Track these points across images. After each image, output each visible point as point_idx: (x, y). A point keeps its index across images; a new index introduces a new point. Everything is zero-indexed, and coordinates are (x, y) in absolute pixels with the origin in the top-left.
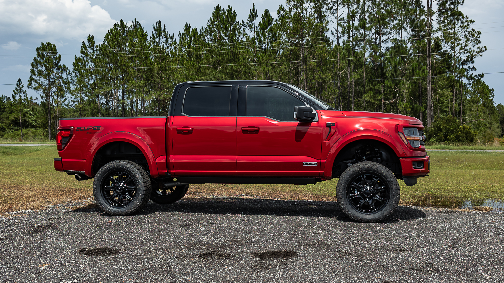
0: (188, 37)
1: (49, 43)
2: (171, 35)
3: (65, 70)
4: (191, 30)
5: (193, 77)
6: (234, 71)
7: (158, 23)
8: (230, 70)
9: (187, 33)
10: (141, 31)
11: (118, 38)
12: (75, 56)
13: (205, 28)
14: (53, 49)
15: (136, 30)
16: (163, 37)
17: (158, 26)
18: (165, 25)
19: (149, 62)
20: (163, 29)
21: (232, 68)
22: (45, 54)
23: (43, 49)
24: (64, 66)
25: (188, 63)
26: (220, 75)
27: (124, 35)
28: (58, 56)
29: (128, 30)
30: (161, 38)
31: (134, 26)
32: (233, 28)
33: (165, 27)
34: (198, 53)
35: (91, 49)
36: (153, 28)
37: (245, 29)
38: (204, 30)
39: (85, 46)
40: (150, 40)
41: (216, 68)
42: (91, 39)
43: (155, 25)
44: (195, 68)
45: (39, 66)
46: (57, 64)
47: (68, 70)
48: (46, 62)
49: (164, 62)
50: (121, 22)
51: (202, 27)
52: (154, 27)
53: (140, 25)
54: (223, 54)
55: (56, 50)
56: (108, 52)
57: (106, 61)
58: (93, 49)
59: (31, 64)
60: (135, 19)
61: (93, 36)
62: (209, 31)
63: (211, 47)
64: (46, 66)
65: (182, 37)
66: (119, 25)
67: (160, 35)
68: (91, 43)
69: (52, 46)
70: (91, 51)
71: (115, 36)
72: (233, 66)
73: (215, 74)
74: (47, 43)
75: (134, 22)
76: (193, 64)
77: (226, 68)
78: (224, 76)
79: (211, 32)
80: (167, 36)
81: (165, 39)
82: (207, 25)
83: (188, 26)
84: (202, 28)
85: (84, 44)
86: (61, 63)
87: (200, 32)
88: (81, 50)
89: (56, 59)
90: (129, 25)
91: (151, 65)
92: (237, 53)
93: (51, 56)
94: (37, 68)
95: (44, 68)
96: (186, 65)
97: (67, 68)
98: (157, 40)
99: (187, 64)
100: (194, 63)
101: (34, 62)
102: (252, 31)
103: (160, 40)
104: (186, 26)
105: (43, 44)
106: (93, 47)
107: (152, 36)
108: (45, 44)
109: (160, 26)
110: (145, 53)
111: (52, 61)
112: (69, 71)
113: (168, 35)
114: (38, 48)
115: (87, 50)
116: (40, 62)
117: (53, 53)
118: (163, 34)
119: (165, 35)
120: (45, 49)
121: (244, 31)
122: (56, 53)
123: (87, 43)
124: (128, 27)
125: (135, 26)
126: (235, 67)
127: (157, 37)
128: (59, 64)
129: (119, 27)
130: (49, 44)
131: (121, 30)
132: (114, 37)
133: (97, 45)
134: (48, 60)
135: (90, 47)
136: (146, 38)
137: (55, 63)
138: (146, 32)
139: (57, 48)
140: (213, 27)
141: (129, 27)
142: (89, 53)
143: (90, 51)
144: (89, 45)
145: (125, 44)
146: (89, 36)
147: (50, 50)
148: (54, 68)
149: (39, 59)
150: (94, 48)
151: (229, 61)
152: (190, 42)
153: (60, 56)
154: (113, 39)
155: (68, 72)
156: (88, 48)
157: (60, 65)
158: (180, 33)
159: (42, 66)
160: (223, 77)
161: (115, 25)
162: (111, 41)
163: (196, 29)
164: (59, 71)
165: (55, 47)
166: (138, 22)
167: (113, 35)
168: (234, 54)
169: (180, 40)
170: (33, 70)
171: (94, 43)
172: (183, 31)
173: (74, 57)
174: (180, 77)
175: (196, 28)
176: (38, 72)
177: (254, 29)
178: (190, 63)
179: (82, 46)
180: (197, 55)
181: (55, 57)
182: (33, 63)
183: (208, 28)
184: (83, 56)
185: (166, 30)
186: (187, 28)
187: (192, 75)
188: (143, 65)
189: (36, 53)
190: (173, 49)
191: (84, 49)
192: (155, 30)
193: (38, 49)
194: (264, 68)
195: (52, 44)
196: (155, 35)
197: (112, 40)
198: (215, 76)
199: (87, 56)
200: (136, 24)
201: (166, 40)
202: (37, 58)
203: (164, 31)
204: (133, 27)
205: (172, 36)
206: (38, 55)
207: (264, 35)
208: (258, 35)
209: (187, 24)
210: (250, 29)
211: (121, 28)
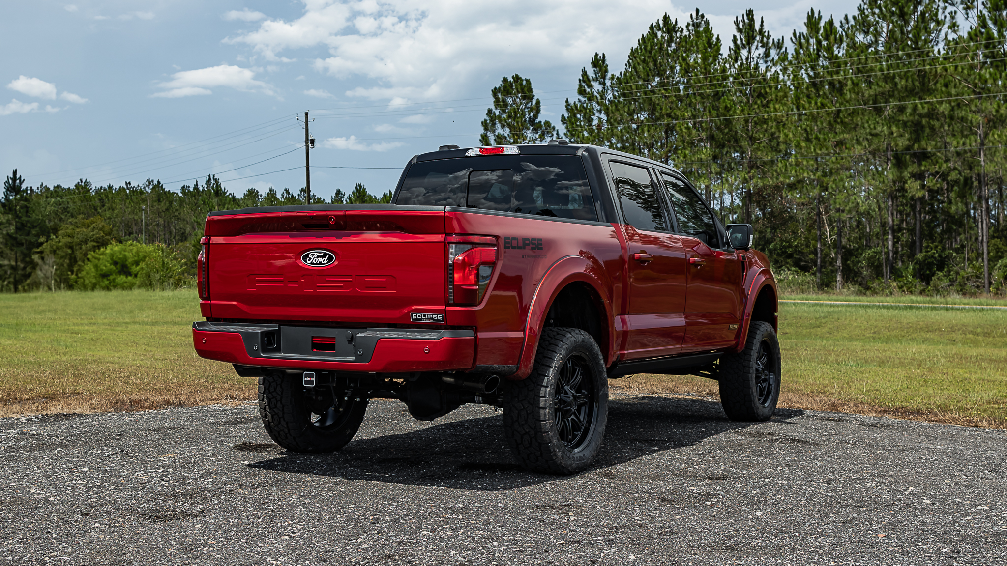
0: (813, 41)
1: (517, 75)
2: (776, 41)
3: (548, 133)
4: (822, 24)
5: (821, 136)
6: (921, 116)
7: (748, 15)
8: (911, 115)
9: (811, 32)
10: (706, 37)
11: (655, 55)
12: (567, 101)
14: (526, 89)
15: (698, 35)
16: (757, 45)
17: (746, 21)
18: (762, 18)
19: (722, 106)
20: (757, 27)
21: (915, 108)
22: (510, 100)
23: (504, 90)
24: (547, 123)
25: (810, 103)
26: (885, 128)
27: (671, 47)
28: (534, 102)
29: (681, 36)
30: (753, 47)
31: (693, 25)
32: (923, 14)
33: (762, 22)
34: (835, 77)
35: (600, 83)
36: (735, 27)
37: (955, 12)
38: (852, 22)
39: (588, 77)
40: (729, 56)
41: (879, 111)
42: (599, 63)
43: (740, 18)
44: (828, 114)
45: (498, 125)
46: (534, 120)
47: (555, 133)
48: (510, 117)
49: (759, 102)
50: (666, 18)
51: (846, 16)
52: (737, 23)
53: (707, 23)
54: (894, 77)
55: (530, 90)
56: (634, 87)
57: (629, 109)
58: (604, 84)
59: (482, 123)
60: (697, 11)
61: (604, 54)
62: (863, 24)
63: (863, 61)
64: (509, 126)
65: (801, 41)
66: (661, 26)
67: (750, 40)
68: (601, 70)
69: (524, 82)
70: (600, 88)
71: (650, 52)
72: (920, 106)
73: (872, 126)
74: (513, 77)
75: (694, 16)
76: (822, 104)
77: (902, 109)
78: (894, 129)
79: (868, 25)
80: (767, 43)
81: (762, 51)
82: (859, 9)
83: (816, 15)
84: (846, 18)
85: (584, 73)
86: (541, 118)
87: (841, 27)
88: (577, 87)
89: (531, 109)
90: (682, 24)
91: (728, 111)
92: (930, 72)
93: (521, 104)
94: (494, 132)
95: (508, 130)
97: (554, 128)
98: (744, 53)
99: (807, 105)
100: (825, 101)
101: (488, 118)
102: (970, 15)
103: (750, 52)
104: (810, 16)
105: (505, 80)
106: (604, 79)
107: (732, 46)
108: (510, 79)
109: (752, 20)
110: (713, 85)
111: (523, 115)
112: (557, 134)
113: (771, 41)
114: (495, 88)
115: (590, 86)
116: (499, 117)
117: (524, 98)
118: (758, 38)
119: (762, 41)
120: (508, 91)
121: (953, 18)
122: (531, 98)
123: (591, 72)
124: (679, 28)
125: (696, 26)
126: (923, 108)
127: (744, 47)
128: (537, 121)
129: (660, 29)
130: (517, 78)
131: (664, 38)
132: (648, 54)
133: (613, 75)
134: (515, 112)
135: (596, 79)
136: (719, 49)
137: (530, 118)
138: (718, 39)
139: (533, 86)
140: (873, 14)
141: (683, 29)
142: (595, 94)
143: (597, 87)
144: (594, 76)
145: (672, 68)
146: (597, 55)
147: (518, 92)
148: (528, 129)
149: (497, 112)
150: (606, 81)
151: (911, 92)
152: (818, 54)
153: (538, 102)
154: (644, 59)
155: (555, 135)
156: (593, 83)
157: (540, 122)
158: (794, 34)
159: (503, 126)
160: (892, 133)
161: (652, 27)
162: (641, 63)
163: (831, 23)
164: (537, 136)
165: (530, 83)
166: (703, 16)
167: (645, 48)
168: (922, 74)
169: (795, 50)
170: (486, 135)
171: (606, 71)
172: (802, 29)
173: (565, 104)
174: (791, 135)
175: (832, 20)
176: (495, 140)
177: (975, 10)
178: (816, 103)
179: (580, 80)
180: (831, 84)
181: (529, 105)
182: (486, 121)
183: (860, 16)
184: (583, 99)
185: (766, 29)
186: (812, 21)
187: (820, 131)
188: (710, 112)
189: (492, 99)
190: (779, 72)
191: (584, 84)
192: (739, 30)
193: (495, 92)
194: (999, 106)
195: (523, 78)
196: (739, 42)
197: (644, 61)
198: (874, 132)
199: (591, 98)
200: (699, 21)
201: (765, 53)
202: (494, 110)
203: (761, 32)
204: (691, 28)
205: (779, 43)
206: (497, 102)
207: (998, 23)
208: (984, 25)
209: (812, 10)
210: (964, 12)
211: (664, 32)
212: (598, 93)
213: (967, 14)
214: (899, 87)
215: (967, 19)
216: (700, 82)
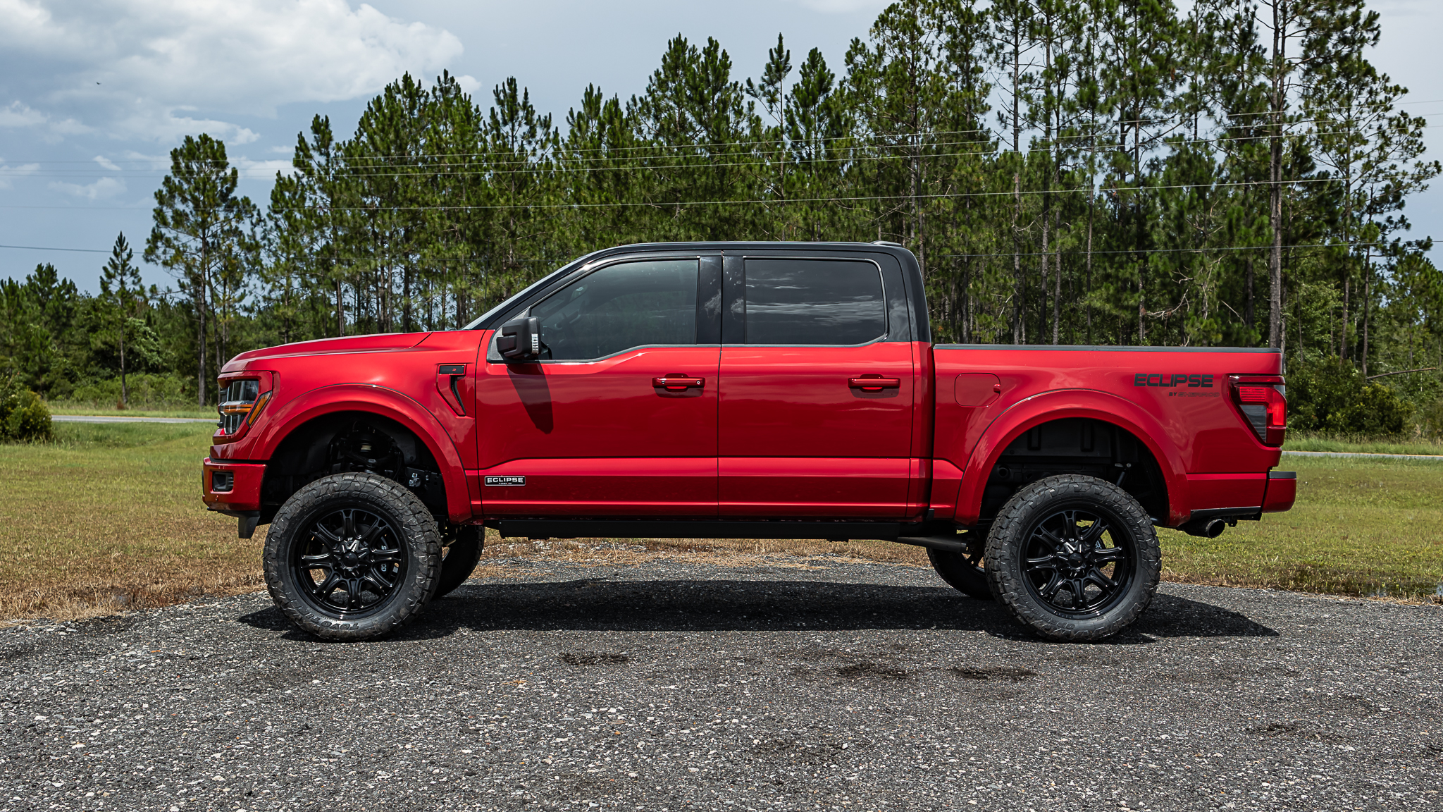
0: (594, 124)
1: (205, 136)
2: (542, 118)
3: (246, 212)
4: (602, 105)
6: (721, 219)
7: (509, 84)
8: (710, 218)
9: (590, 113)
10: (462, 106)
11: (396, 124)
12: (279, 174)
13: (641, 99)
14: (218, 154)
15: (448, 103)
16: (520, 122)
17: (508, 91)
18: (526, 89)
19: (483, 193)
20: (520, 99)
21: (716, 211)
22: (195, 167)
23: (189, 153)
24: (246, 200)
25: (593, 196)
26: (682, 231)
27: (413, 114)
28: (229, 171)
29: (426, 102)
30: (516, 124)
31: (441, 90)
32: (722, 101)
33: (526, 94)
34: (621, 168)
35: (321, 154)
36: (494, 97)
37: (754, 103)
38: (639, 105)
39: (306, 145)
40: (485, 131)
41: (668, 211)
42: (321, 128)
43: (500, 88)
44: (613, 210)
45: (178, 200)
46: (227, 195)
47: (255, 213)
48: (197, 189)
49: (524, 191)
50: (407, 78)
51: (634, 96)
52: (497, 93)
53: (458, 88)
54: (693, 173)
55: (224, 156)
56: (369, 162)
57: (363, 189)
58: (328, 155)
59: (156, 194)
60: (446, 73)
61: (326, 117)
62: (650, 107)
63: (657, 151)
64: (195, 201)
65: (578, 122)
66: (401, 87)
67: (513, 116)
68: (323, 137)
69: (216, 145)
70: (323, 160)
71: (391, 119)
72: (721, 208)
74: (200, 137)
75: (442, 79)
76: (607, 199)
77: (699, 211)
78: (692, 233)
79: (659, 109)
80: (532, 120)
81: (525, 128)
82: (648, 90)
83: (595, 92)
84: (634, 99)
85: (301, 139)
86: (238, 193)
87: (628, 109)
88: (294, 156)
89: (225, 180)
90: (427, 87)
91: (491, 200)
92: (732, 169)
93: (212, 172)
94: (171, 206)
95: (191, 204)
96: (586, 202)
97: (254, 206)
98: (506, 130)
99: (589, 199)
100: (609, 196)
101: (164, 189)
102: (774, 109)
103: (513, 129)
104: (589, 94)
105: (189, 140)
106: (327, 148)
107: (490, 121)
108: (196, 139)
109: (514, 90)
110: (474, 166)
111: (215, 187)
112: (259, 214)
113: (536, 117)
114: (175, 150)
115: (311, 157)
116: (180, 189)
117: (217, 164)
118: (521, 114)
119: (526, 118)
120: (194, 154)
121: (751, 109)
122: (223, 166)
124: (423, 92)
125: (445, 91)
126: (725, 211)
127: (505, 123)
128: (232, 195)
129: (399, 92)
130: (205, 139)
131: (404, 103)
132: (387, 122)
133: (337, 144)
134: (204, 183)
135: (318, 149)
136: (476, 124)
137: (221, 191)
138: (477, 110)
139: (227, 152)
140: (664, 96)
141: (428, 94)
142: (315, 166)
143: (318, 159)
144: (315, 144)
145: (416, 141)
146: (317, 117)
147: (208, 157)
148: (218, 205)
149: (176, 181)
150: (330, 151)
151: (709, 192)
152: (600, 139)
153: (235, 172)
154: (383, 128)
155: (256, 216)
156: (312, 152)
157: (235, 198)
158: (571, 113)
159: (184, 200)
161: (388, 89)
162: (377, 132)
163: (615, 103)
164: (231, 216)
165: (223, 147)
166: (452, 80)
167: (382, 115)
168: (722, 172)
169: (572, 132)
170: (161, 210)
171: (331, 139)
172: (579, 108)
173: (276, 177)
174: (568, 233)
175: (617, 100)
176: (172, 217)
177: (778, 104)
178: (600, 197)
179: (296, 147)
180: (616, 175)
181: (222, 174)
182: (160, 192)
183: (649, 99)
184: (301, 173)
185: (530, 103)
186: (591, 99)
187: (603, 230)
188: (468, 199)
189: (171, 163)
190: (550, 156)
191: (301, 153)
192: (500, 102)
193: (175, 154)
194: (807, 214)
195: (214, 139)
196: (499, 117)
197: (383, 130)
198: (668, 234)
199: (310, 173)
200: (448, 85)
201: (529, 132)
202: (173, 178)
203: (525, 106)
204: (438, 93)
205: (545, 121)
206: (176, 169)
207: (806, 120)
208: (792, 122)
209: (591, 86)
210: (767, 105)
211: (405, 96)
212: (319, 165)
213: (771, 107)
214: (699, 183)
215: (770, 113)
216: (457, 162)
